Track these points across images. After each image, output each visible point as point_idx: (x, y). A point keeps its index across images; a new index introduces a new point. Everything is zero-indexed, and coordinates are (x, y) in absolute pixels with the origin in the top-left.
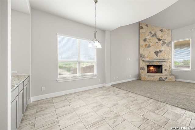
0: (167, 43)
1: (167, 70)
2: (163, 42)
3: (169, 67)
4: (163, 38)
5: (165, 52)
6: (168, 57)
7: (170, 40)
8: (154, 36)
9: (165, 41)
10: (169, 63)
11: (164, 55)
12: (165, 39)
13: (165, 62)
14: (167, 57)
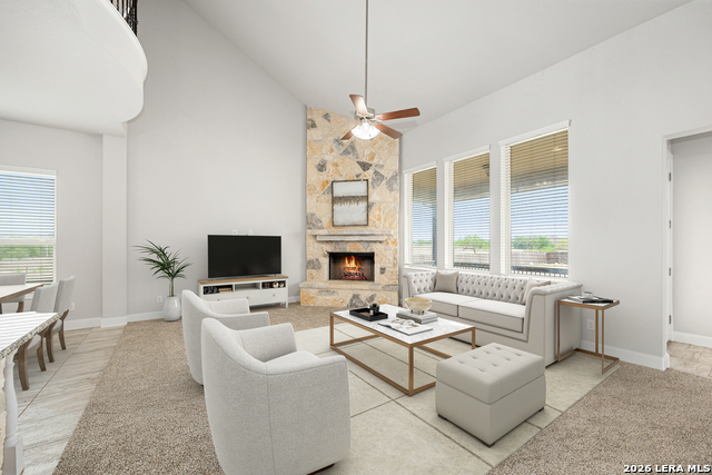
0: (389, 176)
1: (387, 269)
2: (376, 173)
3: (392, 259)
4: (375, 161)
5: (380, 209)
6: (390, 225)
7: (396, 167)
8: (349, 153)
9: (382, 172)
10: (393, 247)
11: (379, 219)
12: (381, 163)
13: (380, 242)
14: (387, 225)
